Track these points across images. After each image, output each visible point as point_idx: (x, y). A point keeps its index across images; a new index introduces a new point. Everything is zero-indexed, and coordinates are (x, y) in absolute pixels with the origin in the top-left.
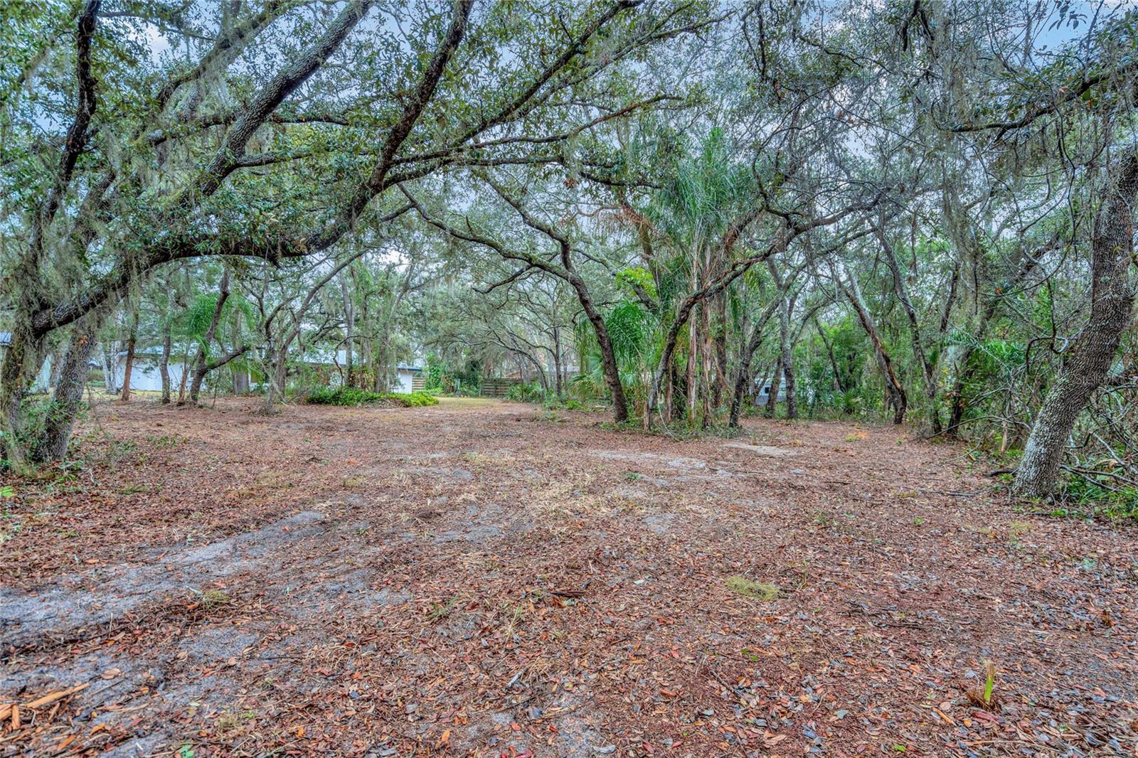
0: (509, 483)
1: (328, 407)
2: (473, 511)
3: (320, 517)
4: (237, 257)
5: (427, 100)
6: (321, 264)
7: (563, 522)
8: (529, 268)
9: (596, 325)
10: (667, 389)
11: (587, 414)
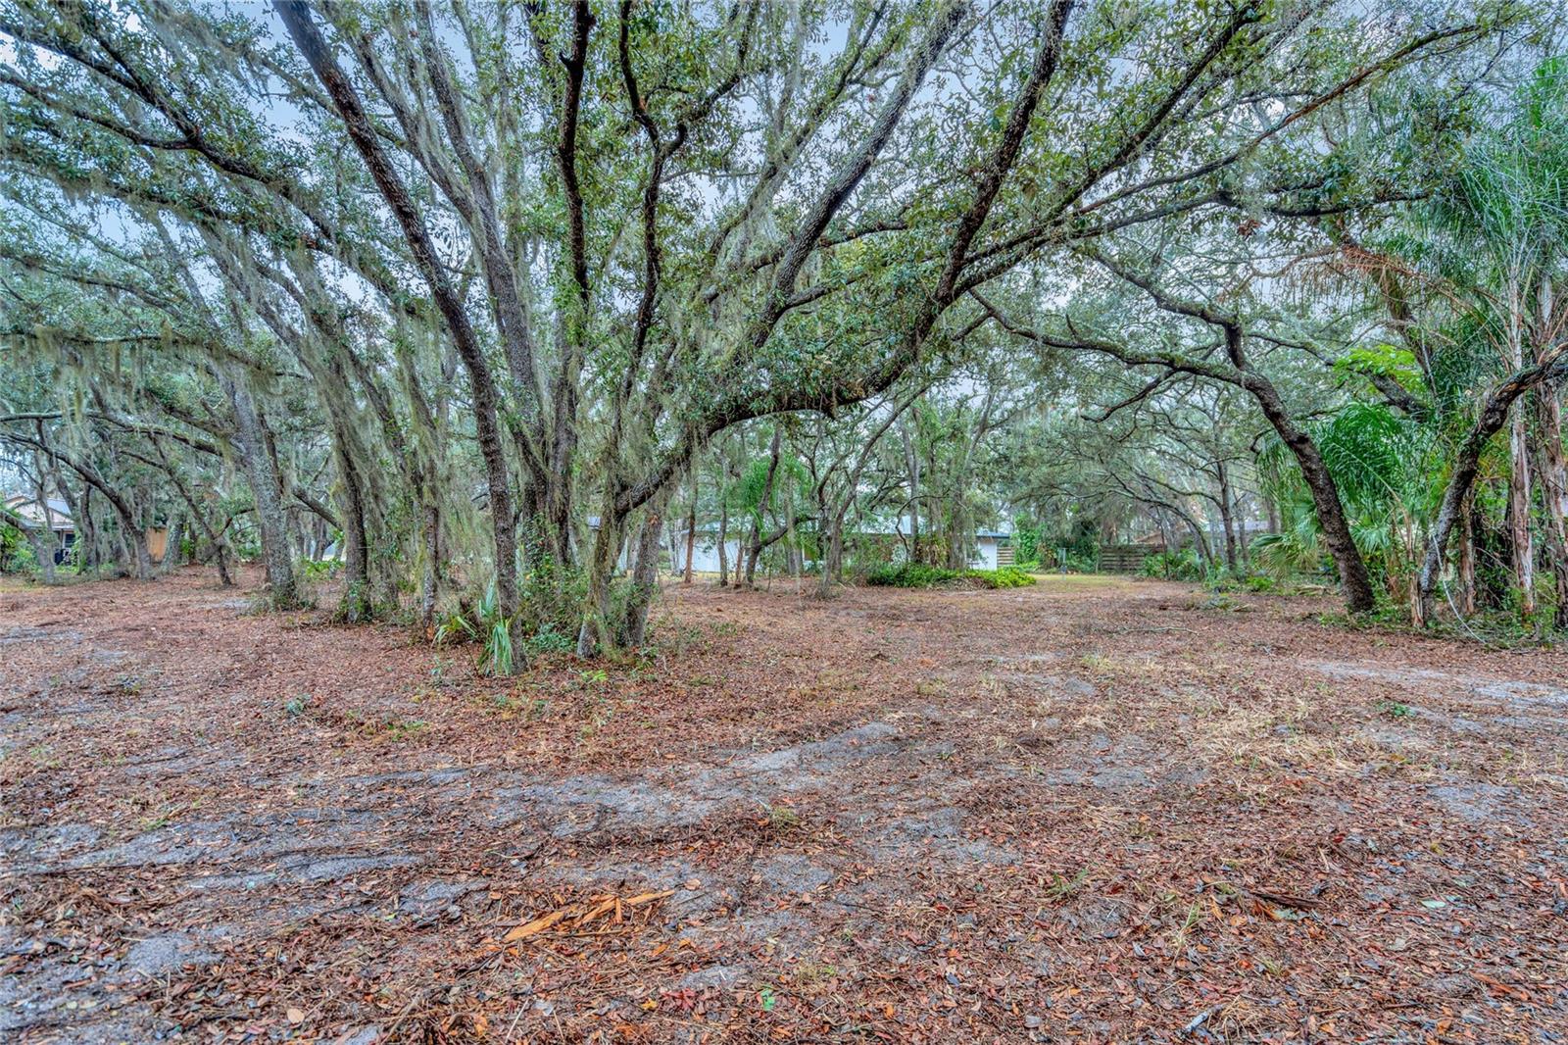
0: (1157, 705)
1: (892, 589)
2: (1101, 743)
3: (893, 731)
4: (790, 413)
5: (1009, 166)
6: (879, 409)
7: (1260, 777)
8: (1171, 374)
9: (1300, 452)
10: (1461, 556)
11: (1287, 599)
